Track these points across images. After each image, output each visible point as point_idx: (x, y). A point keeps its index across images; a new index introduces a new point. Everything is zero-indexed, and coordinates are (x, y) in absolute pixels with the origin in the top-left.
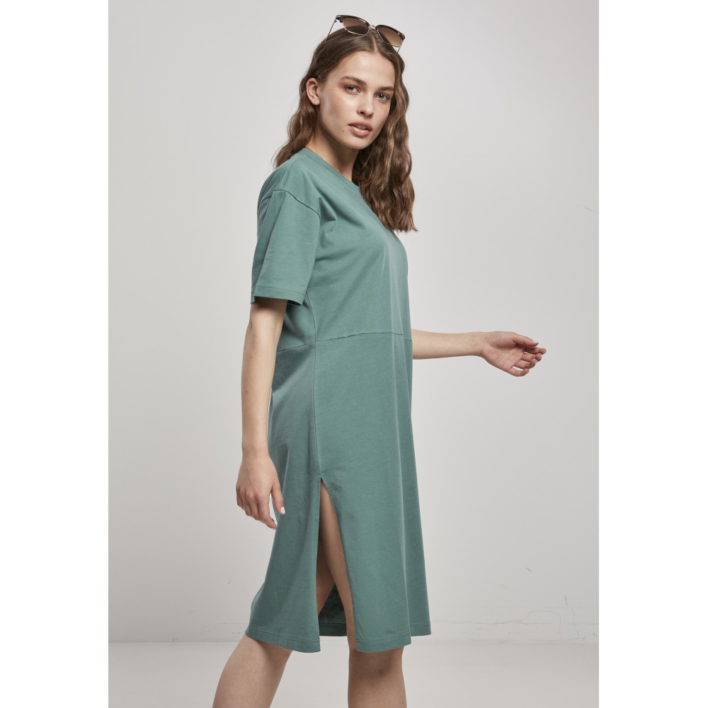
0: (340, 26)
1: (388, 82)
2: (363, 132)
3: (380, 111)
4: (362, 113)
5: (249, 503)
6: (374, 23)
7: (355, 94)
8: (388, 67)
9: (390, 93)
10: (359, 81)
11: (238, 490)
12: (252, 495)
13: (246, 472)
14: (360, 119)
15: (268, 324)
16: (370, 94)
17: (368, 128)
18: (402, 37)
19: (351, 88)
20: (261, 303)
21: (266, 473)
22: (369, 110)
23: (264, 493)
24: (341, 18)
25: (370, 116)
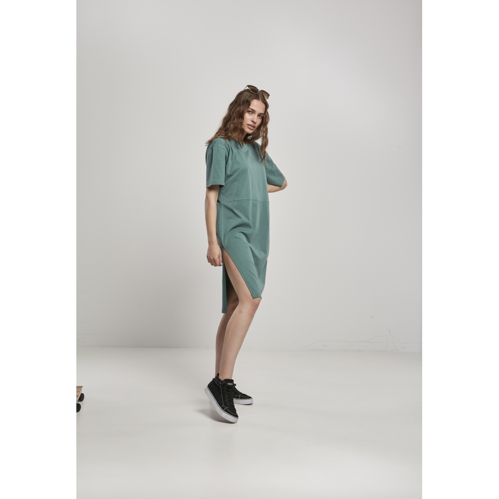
0: (248, 88)
1: (262, 111)
2: (252, 128)
3: (258, 121)
4: (253, 121)
5: (212, 261)
6: (260, 89)
7: (251, 114)
8: (263, 106)
9: (262, 115)
10: (253, 110)
11: (207, 257)
12: (212, 258)
13: (210, 250)
14: (251, 123)
15: (213, 196)
16: (256, 115)
17: (254, 127)
18: (269, 95)
19: (250, 112)
20: (210, 188)
21: (217, 250)
22: (255, 121)
23: (216, 257)
24: (249, 86)
25: (255, 123)
